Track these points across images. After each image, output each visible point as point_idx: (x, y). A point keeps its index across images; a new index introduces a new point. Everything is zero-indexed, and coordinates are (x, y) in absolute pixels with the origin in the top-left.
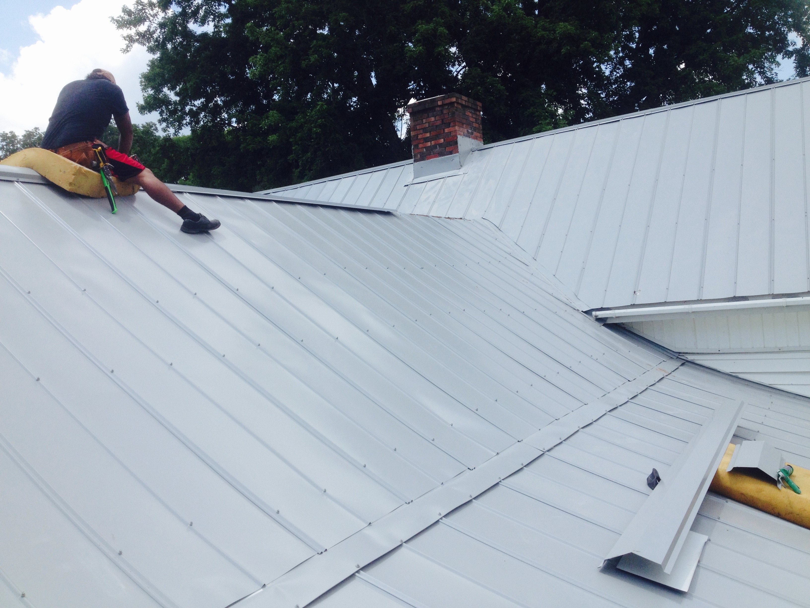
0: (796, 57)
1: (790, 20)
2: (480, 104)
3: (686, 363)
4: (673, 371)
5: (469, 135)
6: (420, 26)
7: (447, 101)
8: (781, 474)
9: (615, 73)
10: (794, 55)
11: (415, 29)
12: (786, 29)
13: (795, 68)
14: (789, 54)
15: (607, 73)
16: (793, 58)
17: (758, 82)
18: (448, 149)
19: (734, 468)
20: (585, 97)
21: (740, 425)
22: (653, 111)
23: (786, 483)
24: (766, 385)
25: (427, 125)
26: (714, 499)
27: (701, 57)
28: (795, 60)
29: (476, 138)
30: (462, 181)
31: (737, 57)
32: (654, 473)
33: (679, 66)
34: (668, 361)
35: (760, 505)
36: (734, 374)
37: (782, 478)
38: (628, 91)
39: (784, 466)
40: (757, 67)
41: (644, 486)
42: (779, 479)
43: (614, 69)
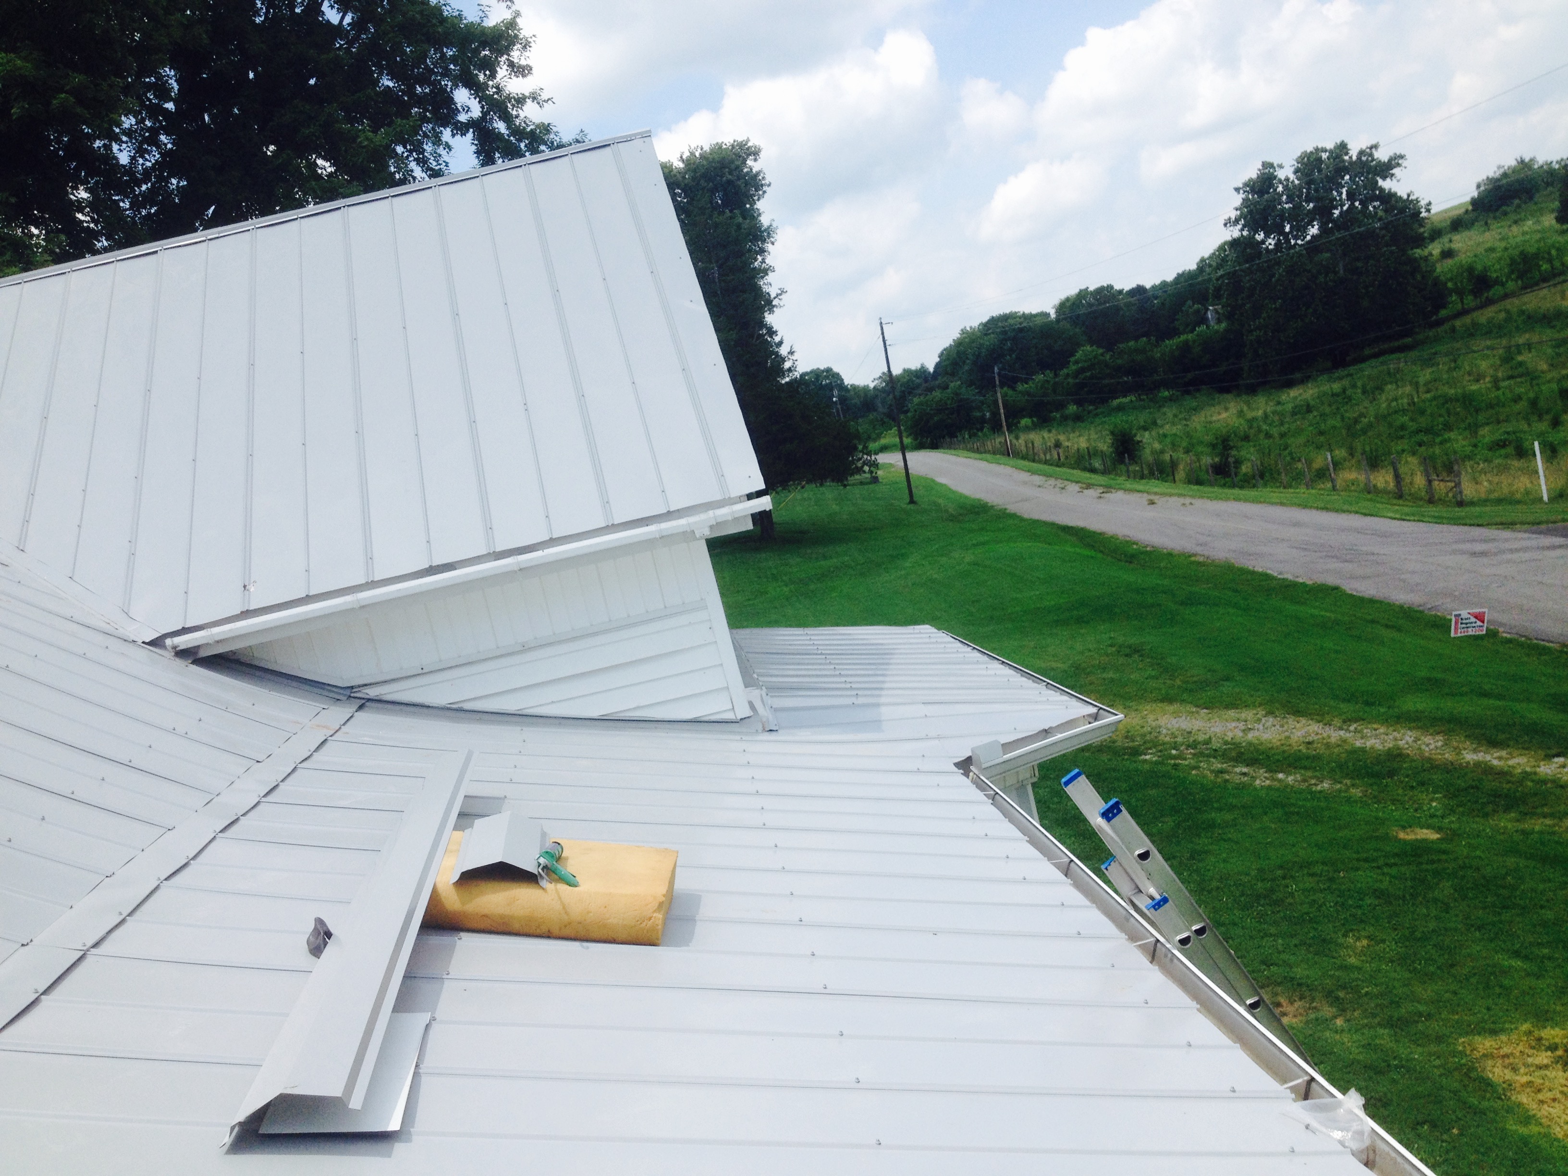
0: (474, 132)
1: (452, 66)
3: (368, 704)
4: (344, 724)
8: (542, 861)
9: (141, 161)
10: (471, 130)
12: (450, 84)
13: (475, 152)
14: (461, 129)
15: (124, 158)
16: (470, 135)
17: (418, 176)
19: (463, 873)
20: (85, 207)
21: (470, 794)
22: (222, 232)
23: (554, 875)
24: (511, 712)
26: (436, 940)
27: (305, 132)
28: (473, 139)
31: (373, 132)
32: (319, 927)
33: (267, 149)
34: (332, 708)
35: (516, 926)
36: (454, 706)
37: (545, 868)
38: (176, 195)
39: (547, 845)
40: (411, 151)
41: (304, 958)
42: (540, 871)
43: (141, 152)
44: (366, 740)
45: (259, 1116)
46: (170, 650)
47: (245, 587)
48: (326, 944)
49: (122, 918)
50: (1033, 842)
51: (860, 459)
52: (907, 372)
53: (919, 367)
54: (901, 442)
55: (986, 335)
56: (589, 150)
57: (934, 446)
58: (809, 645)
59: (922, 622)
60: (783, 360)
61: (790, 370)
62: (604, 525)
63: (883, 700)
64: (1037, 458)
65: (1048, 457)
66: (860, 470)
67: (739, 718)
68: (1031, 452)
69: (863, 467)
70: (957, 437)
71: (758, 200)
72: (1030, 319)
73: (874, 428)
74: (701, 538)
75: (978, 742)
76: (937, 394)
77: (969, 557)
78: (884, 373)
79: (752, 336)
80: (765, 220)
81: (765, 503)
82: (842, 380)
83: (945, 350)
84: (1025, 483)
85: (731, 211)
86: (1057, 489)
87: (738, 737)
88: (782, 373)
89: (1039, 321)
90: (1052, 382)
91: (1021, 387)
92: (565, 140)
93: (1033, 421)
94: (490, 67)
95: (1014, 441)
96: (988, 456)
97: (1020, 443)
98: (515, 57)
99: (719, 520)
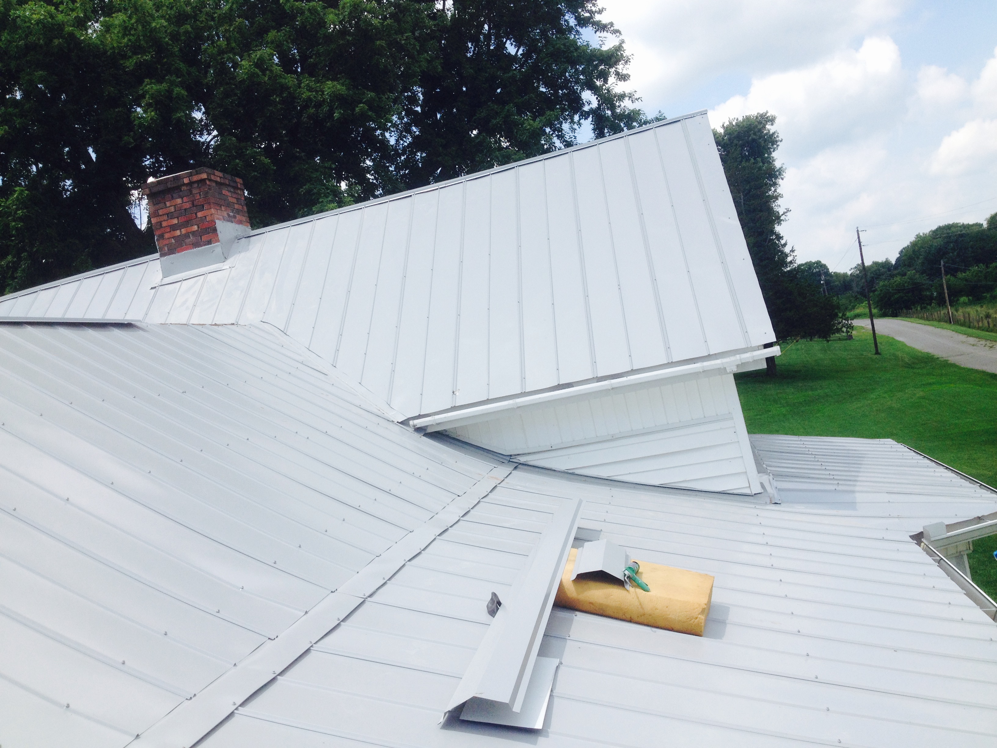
0: (592, 117)
1: (581, 77)
2: (239, 180)
3: (520, 466)
4: (506, 477)
5: (230, 219)
6: (148, 86)
7: (195, 178)
8: (627, 572)
9: (402, 142)
10: (591, 116)
11: (143, 89)
12: (579, 88)
13: (593, 130)
14: (585, 115)
15: (392, 141)
16: (590, 119)
17: (558, 147)
18: (204, 238)
19: (578, 575)
20: (371, 171)
21: (580, 527)
22: (447, 183)
23: (634, 582)
24: (604, 478)
25: (172, 209)
26: (563, 614)
27: (494, 121)
28: (592, 121)
29: (240, 222)
30: (229, 277)
31: (533, 120)
32: (493, 597)
33: (472, 133)
34: (499, 467)
35: (610, 613)
36: (569, 471)
37: (628, 577)
38: (419, 162)
39: (629, 563)
40: (554, 131)
41: (484, 615)
42: (626, 578)
43: (400, 137)
44: (518, 488)
45: (460, 708)
46: (412, 427)
47: (453, 392)
48: (498, 609)
49: (385, 581)
50: (969, 594)
51: (840, 323)
52: (875, 263)
53: (884, 260)
54: (870, 311)
55: (934, 238)
56: (666, 124)
57: (895, 315)
58: (803, 448)
59: (884, 437)
60: (787, 256)
61: (791, 262)
62: (666, 362)
63: (857, 489)
64: (972, 324)
65: (981, 324)
66: (839, 331)
67: (754, 493)
68: (967, 320)
69: (841, 328)
70: (912, 309)
71: (774, 151)
72: (968, 228)
73: (850, 301)
74: (730, 373)
75: (927, 522)
76: (898, 279)
77: (920, 393)
78: (858, 265)
79: (765, 240)
80: (777, 164)
81: (775, 351)
82: (828, 269)
83: (904, 249)
84: (963, 342)
85: (755, 159)
86: (987, 348)
87: (753, 506)
88: (784, 264)
89: (976, 229)
90: (984, 272)
91: (960, 275)
92: (649, 118)
93: (969, 299)
94: (604, 76)
95: (955, 313)
96: (935, 323)
97: (960, 314)
98: (620, 69)
99: (743, 362)
